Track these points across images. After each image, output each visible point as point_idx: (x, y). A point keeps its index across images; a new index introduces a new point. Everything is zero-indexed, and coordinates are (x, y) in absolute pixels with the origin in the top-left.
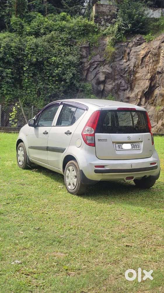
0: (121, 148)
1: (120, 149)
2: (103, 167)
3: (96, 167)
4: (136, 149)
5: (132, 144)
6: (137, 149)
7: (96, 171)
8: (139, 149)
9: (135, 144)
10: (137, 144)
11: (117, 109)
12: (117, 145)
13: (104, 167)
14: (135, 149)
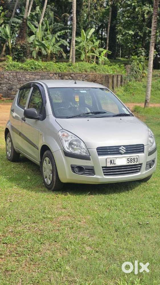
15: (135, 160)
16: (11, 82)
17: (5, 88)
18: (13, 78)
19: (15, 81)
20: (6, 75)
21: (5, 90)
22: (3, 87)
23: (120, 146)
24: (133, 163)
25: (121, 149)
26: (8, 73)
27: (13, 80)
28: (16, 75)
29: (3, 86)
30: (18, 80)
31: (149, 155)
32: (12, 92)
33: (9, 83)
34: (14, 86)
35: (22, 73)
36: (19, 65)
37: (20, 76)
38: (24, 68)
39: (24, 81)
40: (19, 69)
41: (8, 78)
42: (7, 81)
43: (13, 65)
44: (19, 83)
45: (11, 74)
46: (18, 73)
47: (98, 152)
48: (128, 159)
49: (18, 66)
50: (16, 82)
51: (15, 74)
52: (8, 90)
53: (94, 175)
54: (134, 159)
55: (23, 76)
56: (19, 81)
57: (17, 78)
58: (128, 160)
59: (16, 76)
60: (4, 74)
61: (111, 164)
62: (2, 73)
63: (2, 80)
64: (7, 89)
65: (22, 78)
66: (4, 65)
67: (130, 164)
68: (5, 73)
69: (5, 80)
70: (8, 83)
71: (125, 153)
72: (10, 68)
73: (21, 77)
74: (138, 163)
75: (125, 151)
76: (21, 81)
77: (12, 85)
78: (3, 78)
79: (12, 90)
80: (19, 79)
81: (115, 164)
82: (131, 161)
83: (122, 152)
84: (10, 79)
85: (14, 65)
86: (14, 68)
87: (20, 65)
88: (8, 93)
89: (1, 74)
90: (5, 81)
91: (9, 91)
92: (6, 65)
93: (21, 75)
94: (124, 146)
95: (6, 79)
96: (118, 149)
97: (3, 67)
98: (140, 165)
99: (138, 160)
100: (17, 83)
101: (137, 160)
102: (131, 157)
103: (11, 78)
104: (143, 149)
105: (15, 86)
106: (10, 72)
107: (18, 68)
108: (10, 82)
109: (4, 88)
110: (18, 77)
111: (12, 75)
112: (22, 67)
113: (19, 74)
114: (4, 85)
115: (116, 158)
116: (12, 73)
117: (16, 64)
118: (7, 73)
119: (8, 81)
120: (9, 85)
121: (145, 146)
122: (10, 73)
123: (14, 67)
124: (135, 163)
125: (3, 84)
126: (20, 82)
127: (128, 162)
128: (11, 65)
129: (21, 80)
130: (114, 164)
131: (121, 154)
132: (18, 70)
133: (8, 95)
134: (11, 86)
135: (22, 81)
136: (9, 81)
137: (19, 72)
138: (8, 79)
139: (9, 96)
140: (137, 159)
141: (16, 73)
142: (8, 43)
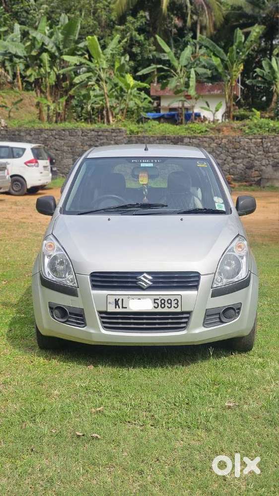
15: (171, 303)
16: (252, 155)
17: (241, 166)
18: (255, 147)
19: (259, 153)
20: (244, 142)
21: (240, 169)
22: (238, 164)
23: (142, 273)
24: (166, 310)
25: (142, 278)
26: (248, 139)
27: (256, 150)
28: (262, 142)
29: (238, 162)
30: (264, 151)
31: (213, 296)
32: (252, 172)
33: (249, 157)
34: (256, 162)
35: (273, 138)
36: (269, 123)
37: (269, 144)
38: (277, 130)
39: (274, 152)
40: (268, 131)
41: (246, 148)
42: (244, 154)
43: (259, 125)
44: (265, 156)
45: (253, 140)
46: (265, 138)
47: (92, 281)
48: (155, 300)
49: (266, 126)
50: (260, 155)
51: (260, 140)
52: (247, 168)
53: (84, 327)
54: (169, 301)
55: (273, 144)
56: (267, 153)
57: (263, 147)
58: (155, 303)
59: (261, 144)
60: (240, 141)
61: (116, 308)
62: (238, 140)
63: (237, 152)
64: (244, 167)
65: (272, 147)
66: (244, 126)
67: (160, 310)
68: (242, 140)
69: (242, 151)
70: (247, 157)
71: (150, 288)
72: (252, 130)
73: (271, 145)
74: (178, 310)
75: (150, 283)
76: (270, 153)
77: (253, 161)
78: (239, 148)
79: (254, 169)
80: (267, 149)
81: (126, 308)
82: (163, 306)
83: (143, 284)
84: (250, 149)
85: (261, 124)
86: (259, 130)
87: (271, 125)
88: (245, 174)
89: (236, 142)
90: (242, 153)
91: (247, 170)
92: (247, 125)
93: (270, 142)
94: (149, 273)
95: (244, 149)
96: (135, 278)
97: (241, 129)
98: (188, 315)
99: (179, 304)
100: (263, 157)
101: (177, 304)
102: (163, 297)
103: (252, 148)
104: (198, 281)
105: (258, 161)
106: (250, 137)
107: (267, 129)
108: (250, 155)
109: (238, 166)
110: (265, 146)
111: (255, 143)
112: (274, 128)
113: (267, 140)
114: (240, 161)
115: (127, 296)
116: (254, 138)
117: (265, 123)
118: (246, 140)
119: (246, 153)
120: (247, 160)
121: (202, 277)
122: (251, 139)
123: (260, 128)
124: (173, 310)
125: (239, 159)
126: (267, 155)
127: (155, 307)
128: (256, 124)
129: (270, 150)
130: (123, 307)
131: (141, 288)
132: (266, 134)
133: (246, 177)
134: (251, 162)
135: (272, 152)
136: (248, 153)
137: (268, 137)
138: (247, 150)
139: (247, 179)
140: (176, 302)
141: (262, 139)
142: (275, 88)
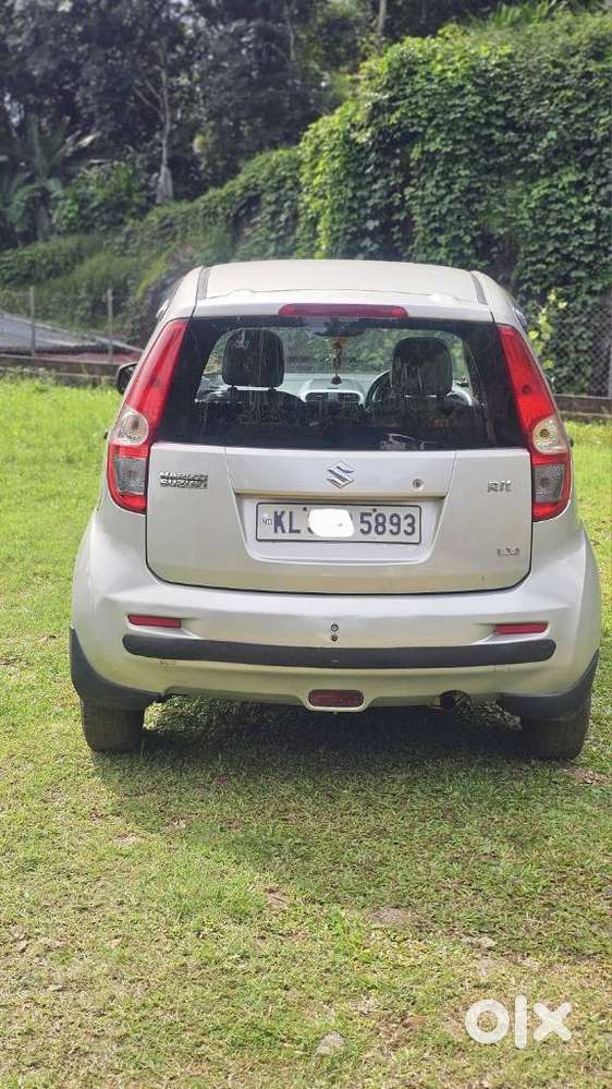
0: (291, 531)
1: (280, 535)
2: (174, 623)
3: (136, 619)
4: (394, 539)
5: (368, 509)
6: (402, 537)
7: (134, 645)
8: (415, 538)
9: (388, 512)
10: (402, 512)
11: (276, 312)
12: (267, 513)
13: (179, 627)
14: (387, 537)
